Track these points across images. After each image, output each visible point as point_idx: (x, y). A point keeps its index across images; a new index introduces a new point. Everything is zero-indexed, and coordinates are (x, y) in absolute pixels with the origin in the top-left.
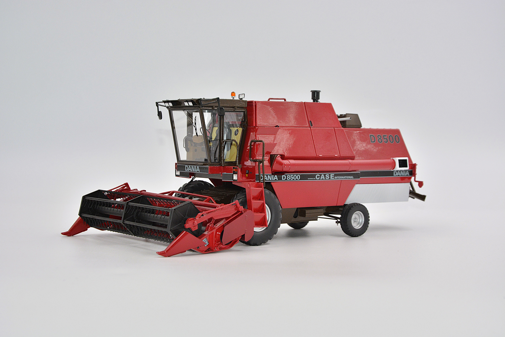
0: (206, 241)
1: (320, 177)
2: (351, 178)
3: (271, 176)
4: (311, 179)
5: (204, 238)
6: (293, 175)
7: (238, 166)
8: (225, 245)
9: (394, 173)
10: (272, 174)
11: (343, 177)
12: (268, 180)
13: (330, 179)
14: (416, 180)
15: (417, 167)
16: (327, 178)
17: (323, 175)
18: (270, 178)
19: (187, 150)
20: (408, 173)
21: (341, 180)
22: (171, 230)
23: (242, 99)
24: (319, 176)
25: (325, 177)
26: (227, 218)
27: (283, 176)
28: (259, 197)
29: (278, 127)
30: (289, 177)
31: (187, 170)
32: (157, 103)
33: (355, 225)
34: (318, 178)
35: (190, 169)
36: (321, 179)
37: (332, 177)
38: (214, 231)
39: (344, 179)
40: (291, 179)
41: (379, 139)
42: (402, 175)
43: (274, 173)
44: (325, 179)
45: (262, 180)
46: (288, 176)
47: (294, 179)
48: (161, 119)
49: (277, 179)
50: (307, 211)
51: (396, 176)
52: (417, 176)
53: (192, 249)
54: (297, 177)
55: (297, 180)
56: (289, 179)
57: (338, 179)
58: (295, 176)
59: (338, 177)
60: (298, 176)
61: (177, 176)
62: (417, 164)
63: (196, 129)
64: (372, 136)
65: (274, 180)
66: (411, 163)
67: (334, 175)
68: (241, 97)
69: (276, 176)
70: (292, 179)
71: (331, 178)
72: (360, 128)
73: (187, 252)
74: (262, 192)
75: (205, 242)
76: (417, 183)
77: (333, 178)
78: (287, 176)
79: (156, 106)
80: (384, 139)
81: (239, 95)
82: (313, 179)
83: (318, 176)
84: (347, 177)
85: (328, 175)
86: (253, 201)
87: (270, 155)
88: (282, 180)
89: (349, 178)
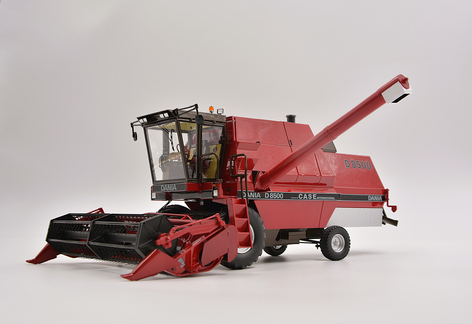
0: (182, 261)
1: (303, 197)
2: (333, 199)
3: (254, 193)
4: (294, 198)
5: (180, 258)
6: (276, 194)
7: (219, 181)
8: (205, 266)
9: (369, 198)
10: (255, 192)
11: (325, 198)
12: (251, 197)
13: (312, 199)
14: (389, 205)
15: (389, 192)
16: (310, 198)
17: (305, 195)
18: (252, 195)
19: (163, 170)
20: (381, 198)
21: (323, 201)
22: (139, 248)
23: (221, 114)
24: (302, 195)
25: (308, 197)
26: (206, 235)
27: (266, 193)
28: (243, 215)
29: (259, 143)
30: (272, 196)
31: (163, 190)
32: (132, 124)
33: (336, 249)
34: (301, 197)
35: (167, 189)
36: (304, 199)
37: (315, 197)
38: (192, 249)
39: (326, 199)
41: (353, 164)
42: (376, 200)
43: (257, 191)
44: (308, 199)
45: (244, 198)
46: (272, 194)
47: (278, 198)
48: (136, 140)
49: (260, 197)
50: (290, 234)
51: (371, 200)
52: (389, 201)
53: (165, 271)
54: (280, 196)
55: (280, 198)
56: (272, 198)
57: (321, 199)
58: (278, 195)
59: (320, 197)
60: (282, 195)
61: (152, 199)
62: (389, 189)
63: (172, 143)
64: (346, 161)
65: (257, 197)
66: (383, 189)
67: (316, 195)
68: (219, 112)
69: (259, 193)
70: (276, 198)
71: (314, 198)
72: (335, 152)
73: (159, 275)
74: (245, 209)
75: (180, 262)
76: (391, 208)
77: (316, 198)
78: (270, 194)
79: (131, 127)
80: (358, 164)
81: (218, 110)
82: (296, 198)
83: (301, 195)
84: (329, 198)
85: (311, 195)
86: (236, 219)
87: (251, 171)
88: (265, 198)
89: (330, 199)
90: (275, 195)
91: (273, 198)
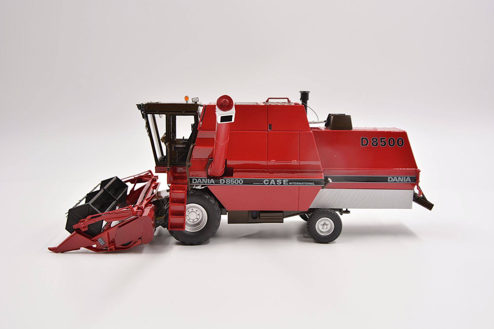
2: (312, 185)
3: (206, 179)
6: (234, 180)
9: (389, 179)
10: (208, 178)
11: (300, 183)
12: (203, 183)
13: (282, 184)
15: (421, 173)
16: (279, 183)
17: (273, 181)
18: (205, 181)
20: (410, 179)
21: (299, 186)
23: (196, 102)
24: (268, 181)
25: (276, 182)
27: (221, 180)
30: (229, 181)
34: (266, 183)
36: (271, 184)
37: (286, 183)
39: (302, 185)
40: (231, 183)
41: (374, 142)
42: (400, 182)
47: (236, 183)
49: (214, 183)
51: (392, 182)
54: (239, 182)
55: (239, 184)
57: (294, 185)
58: (237, 181)
59: (293, 183)
60: (241, 181)
62: (420, 170)
64: (365, 138)
65: (210, 183)
67: (288, 180)
69: (212, 180)
70: (233, 183)
71: (284, 183)
72: (351, 130)
77: (288, 184)
78: (227, 180)
80: (381, 142)
81: (192, 99)
82: (259, 184)
83: (266, 181)
84: (306, 183)
85: (280, 181)
88: (220, 183)
89: (308, 185)
90: (232, 181)
91: (230, 184)
